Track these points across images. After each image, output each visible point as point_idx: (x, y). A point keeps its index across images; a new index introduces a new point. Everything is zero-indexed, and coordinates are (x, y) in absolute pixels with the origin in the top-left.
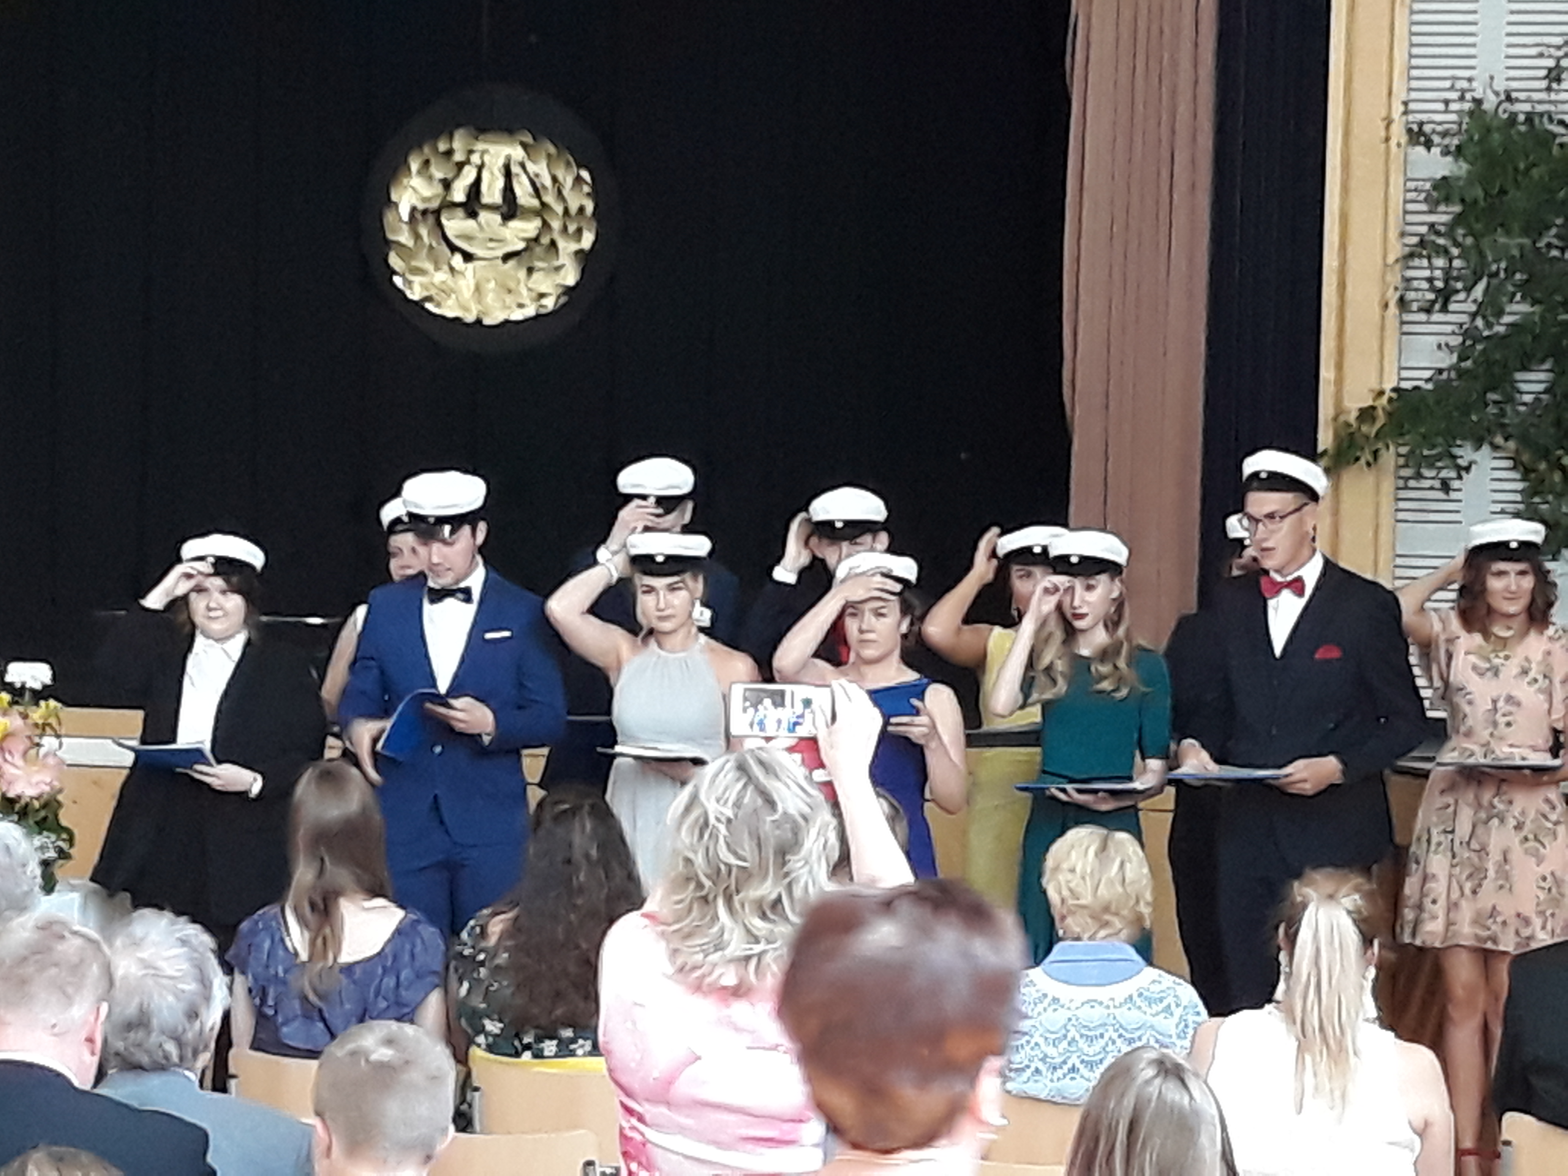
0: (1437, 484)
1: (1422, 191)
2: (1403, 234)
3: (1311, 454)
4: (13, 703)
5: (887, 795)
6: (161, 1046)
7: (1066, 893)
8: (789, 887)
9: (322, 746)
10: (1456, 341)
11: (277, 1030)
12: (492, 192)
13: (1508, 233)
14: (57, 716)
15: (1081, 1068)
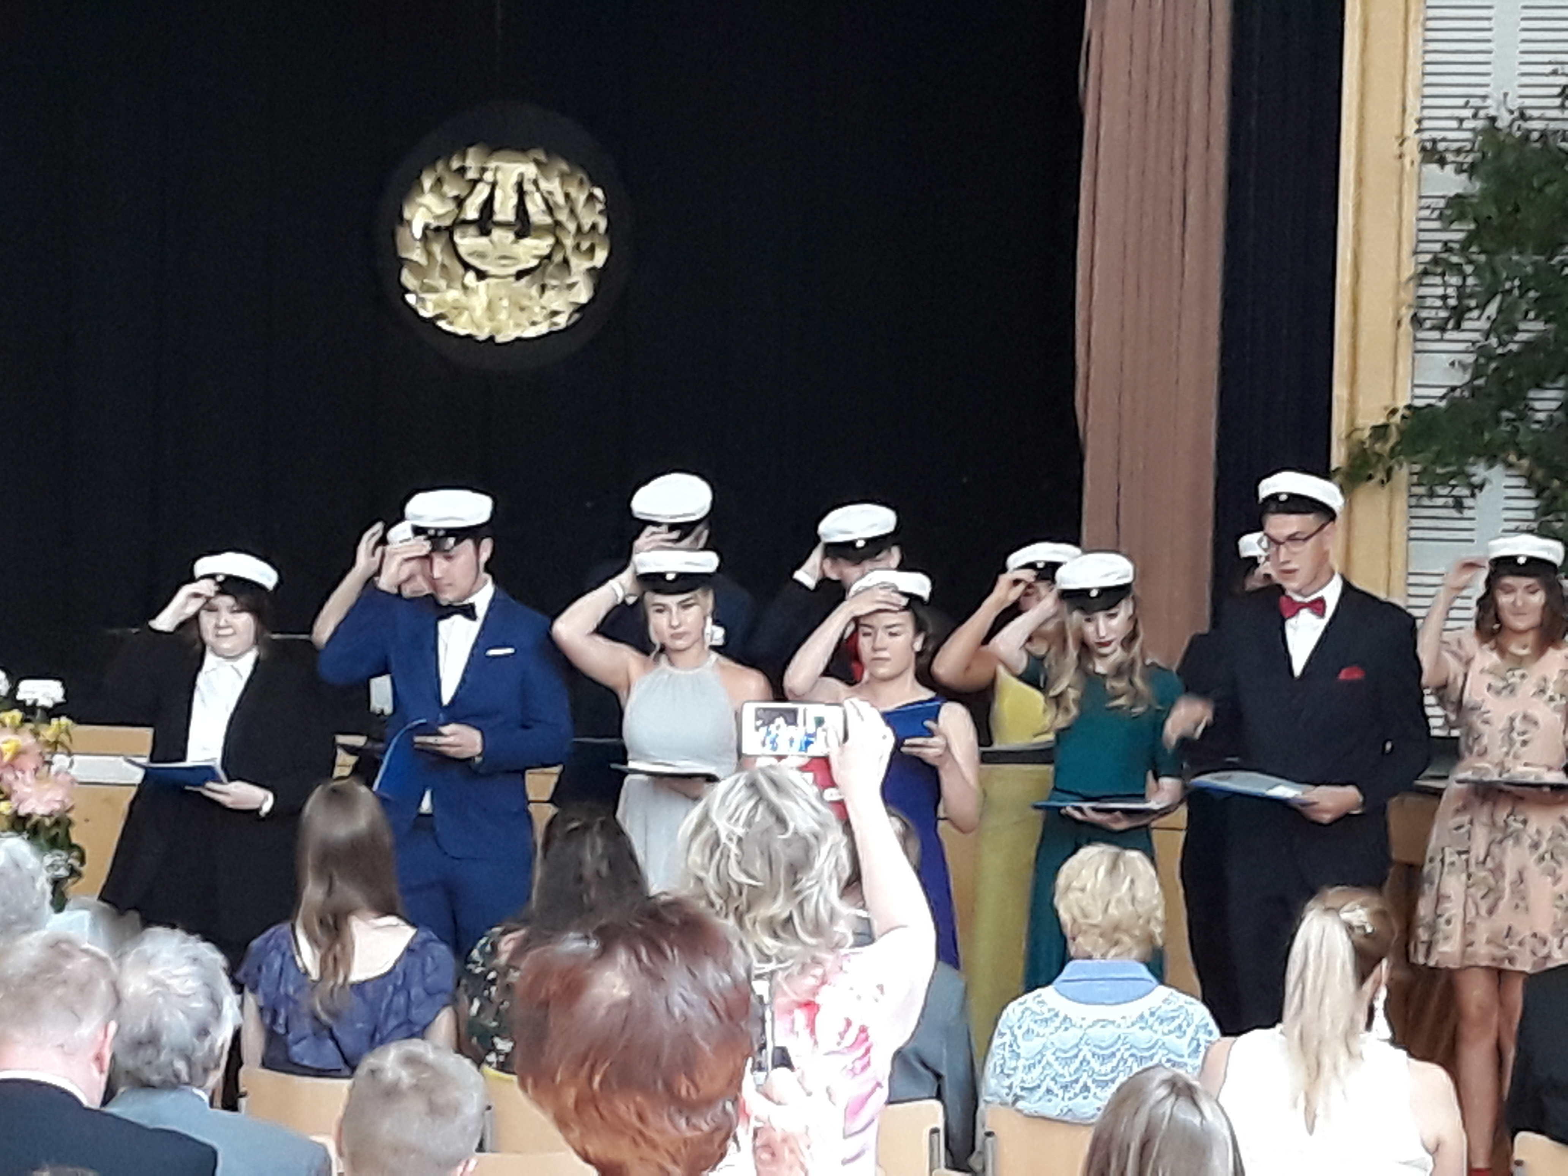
0: (1450, 501)
1: (1434, 209)
2: (1416, 253)
3: (1325, 474)
4: (25, 721)
5: (899, 814)
6: (170, 1064)
7: (1077, 912)
8: (801, 905)
9: (333, 764)
10: (1470, 358)
11: (286, 1048)
12: (504, 210)
13: (1520, 253)
14: (67, 733)
15: (1093, 1087)
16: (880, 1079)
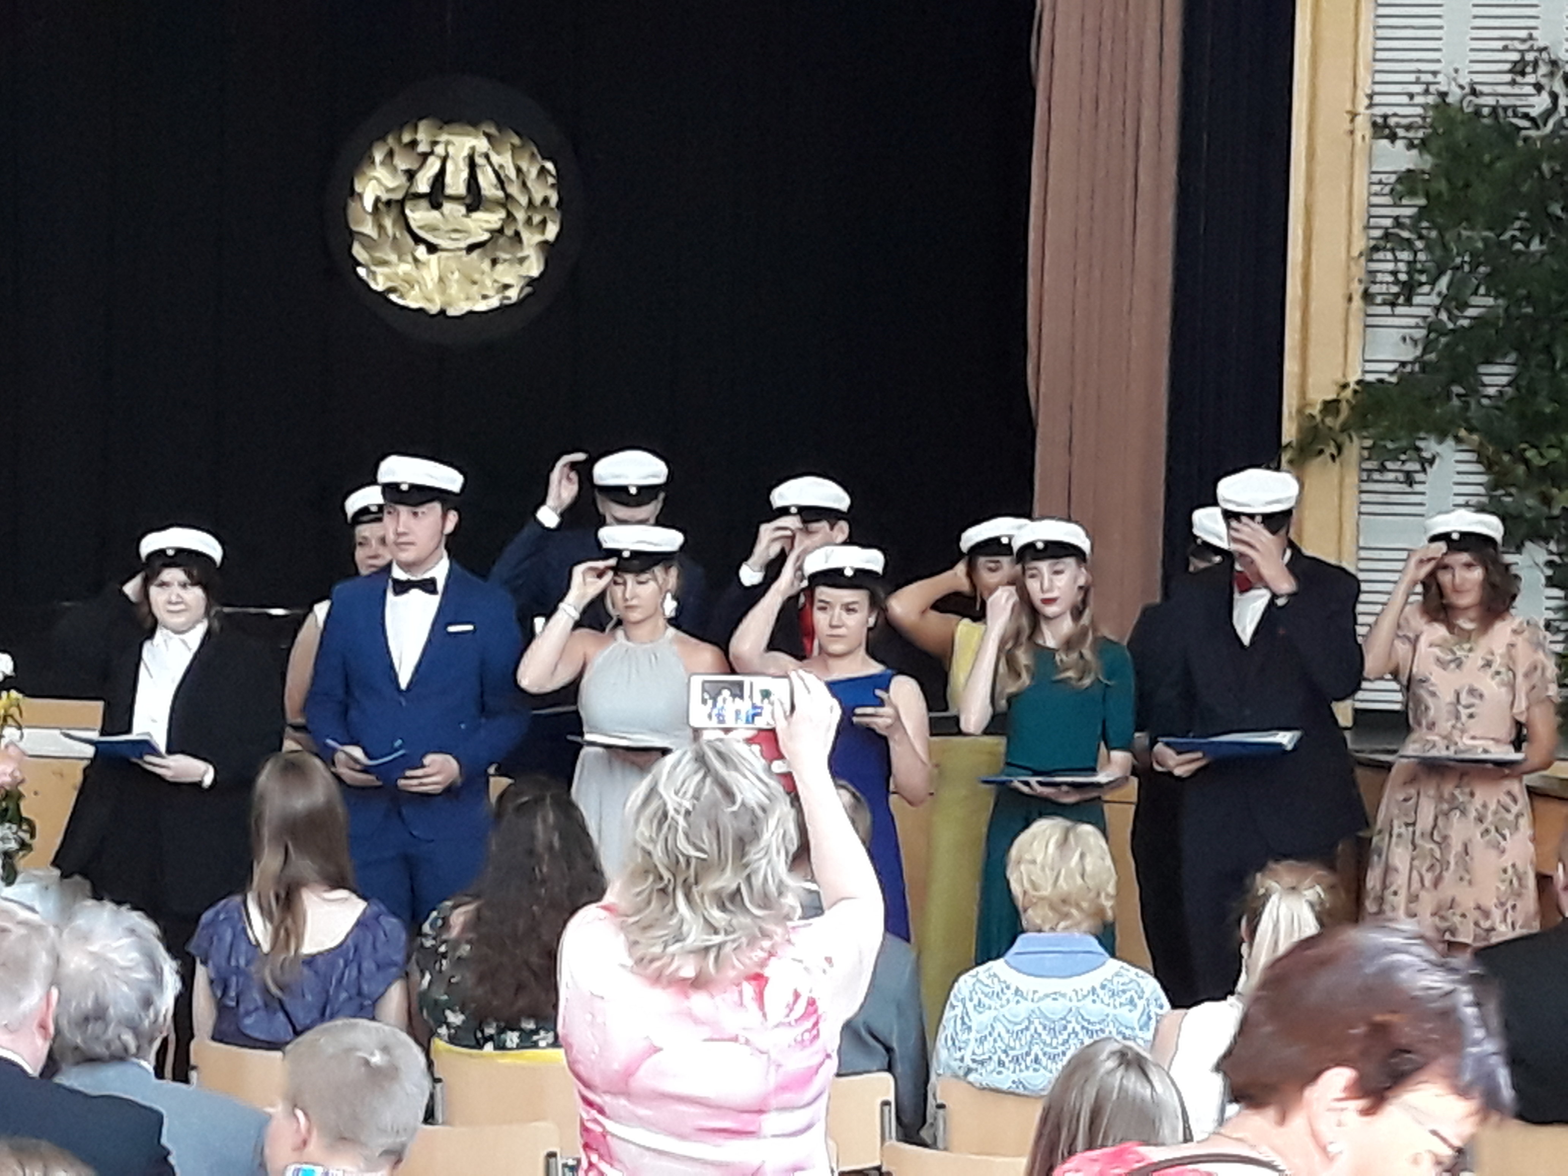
0: (1401, 477)
1: (1386, 184)
2: (1368, 227)
5: (850, 787)
6: (119, 1037)
7: (1027, 885)
8: (749, 878)
10: (1420, 334)
11: (239, 1021)
12: (456, 184)
13: (1472, 228)
14: (18, 706)
15: (1044, 1060)
16: (829, 1051)
